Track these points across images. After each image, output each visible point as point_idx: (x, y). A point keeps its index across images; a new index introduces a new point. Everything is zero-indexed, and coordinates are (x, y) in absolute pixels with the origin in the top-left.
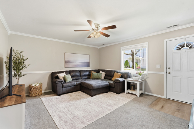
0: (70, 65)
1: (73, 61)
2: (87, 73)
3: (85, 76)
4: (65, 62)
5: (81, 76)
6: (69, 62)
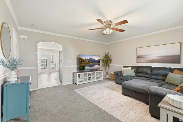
2: (164, 72)
5: (151, 74)
6: (141, 57)
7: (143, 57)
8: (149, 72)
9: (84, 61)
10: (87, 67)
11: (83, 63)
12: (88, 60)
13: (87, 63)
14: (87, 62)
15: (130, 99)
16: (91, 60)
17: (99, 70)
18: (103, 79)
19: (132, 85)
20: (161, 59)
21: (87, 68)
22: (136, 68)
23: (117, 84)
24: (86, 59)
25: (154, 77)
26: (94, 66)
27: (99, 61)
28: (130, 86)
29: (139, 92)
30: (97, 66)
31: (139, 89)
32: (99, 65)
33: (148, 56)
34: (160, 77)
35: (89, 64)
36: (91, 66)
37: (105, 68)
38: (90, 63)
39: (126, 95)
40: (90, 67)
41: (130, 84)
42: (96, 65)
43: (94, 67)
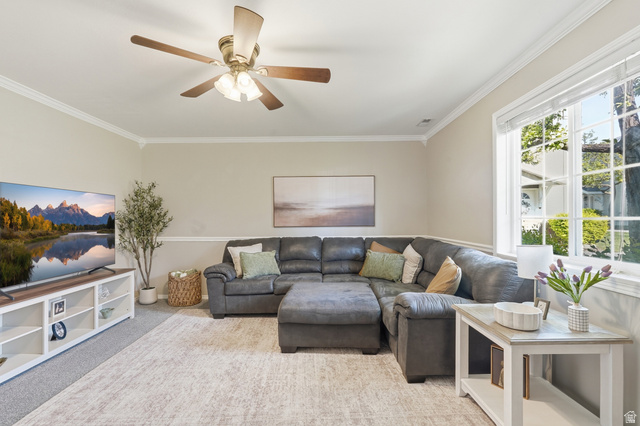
0: (291, 217)
1: (302, 204)
2: (355, 251)
3: (338, 260)
4: (277, 208)
5: (322, 260)
6: (288, 209)
7: (295, 209)
8: (315, 253)
9: (25, 224)
10: (43, 261)
11: (21, 233)
12: (50, 214)
13: (46, 236)
14: (47, 226)
15: (319, 359)
16: (67, 215)
17: (114, 272)
18: (132, 314)
19: (321, 308)
20: (339, 214)
21: (43, 264)
22: (278, 244)
23: (217, 316)
24: (36, 209)
25: (334, 267)
26: (86, 250)
27: (108, 224)
28: (314, 313)
29: (348, 323)
30: (97, 252)
31: (347, 315)
32: (110, 244)
33: (305, 204)
34: (346, 266)
35: (58, 242)
36: (67, 252)
37: (137, 258)
38: (63, 234)
39: (299, 349)
40: (62, 258)
41: (313, 307)
42: (92, 243)
43: (82, 258)
